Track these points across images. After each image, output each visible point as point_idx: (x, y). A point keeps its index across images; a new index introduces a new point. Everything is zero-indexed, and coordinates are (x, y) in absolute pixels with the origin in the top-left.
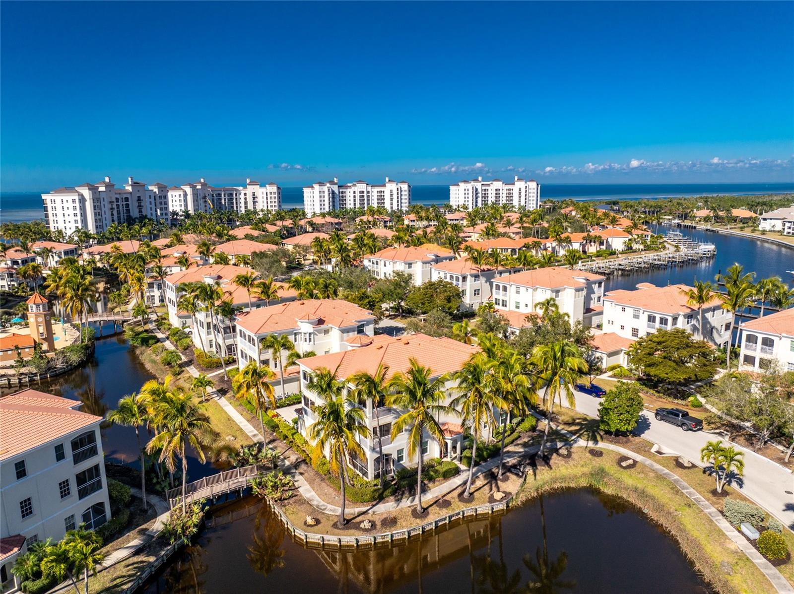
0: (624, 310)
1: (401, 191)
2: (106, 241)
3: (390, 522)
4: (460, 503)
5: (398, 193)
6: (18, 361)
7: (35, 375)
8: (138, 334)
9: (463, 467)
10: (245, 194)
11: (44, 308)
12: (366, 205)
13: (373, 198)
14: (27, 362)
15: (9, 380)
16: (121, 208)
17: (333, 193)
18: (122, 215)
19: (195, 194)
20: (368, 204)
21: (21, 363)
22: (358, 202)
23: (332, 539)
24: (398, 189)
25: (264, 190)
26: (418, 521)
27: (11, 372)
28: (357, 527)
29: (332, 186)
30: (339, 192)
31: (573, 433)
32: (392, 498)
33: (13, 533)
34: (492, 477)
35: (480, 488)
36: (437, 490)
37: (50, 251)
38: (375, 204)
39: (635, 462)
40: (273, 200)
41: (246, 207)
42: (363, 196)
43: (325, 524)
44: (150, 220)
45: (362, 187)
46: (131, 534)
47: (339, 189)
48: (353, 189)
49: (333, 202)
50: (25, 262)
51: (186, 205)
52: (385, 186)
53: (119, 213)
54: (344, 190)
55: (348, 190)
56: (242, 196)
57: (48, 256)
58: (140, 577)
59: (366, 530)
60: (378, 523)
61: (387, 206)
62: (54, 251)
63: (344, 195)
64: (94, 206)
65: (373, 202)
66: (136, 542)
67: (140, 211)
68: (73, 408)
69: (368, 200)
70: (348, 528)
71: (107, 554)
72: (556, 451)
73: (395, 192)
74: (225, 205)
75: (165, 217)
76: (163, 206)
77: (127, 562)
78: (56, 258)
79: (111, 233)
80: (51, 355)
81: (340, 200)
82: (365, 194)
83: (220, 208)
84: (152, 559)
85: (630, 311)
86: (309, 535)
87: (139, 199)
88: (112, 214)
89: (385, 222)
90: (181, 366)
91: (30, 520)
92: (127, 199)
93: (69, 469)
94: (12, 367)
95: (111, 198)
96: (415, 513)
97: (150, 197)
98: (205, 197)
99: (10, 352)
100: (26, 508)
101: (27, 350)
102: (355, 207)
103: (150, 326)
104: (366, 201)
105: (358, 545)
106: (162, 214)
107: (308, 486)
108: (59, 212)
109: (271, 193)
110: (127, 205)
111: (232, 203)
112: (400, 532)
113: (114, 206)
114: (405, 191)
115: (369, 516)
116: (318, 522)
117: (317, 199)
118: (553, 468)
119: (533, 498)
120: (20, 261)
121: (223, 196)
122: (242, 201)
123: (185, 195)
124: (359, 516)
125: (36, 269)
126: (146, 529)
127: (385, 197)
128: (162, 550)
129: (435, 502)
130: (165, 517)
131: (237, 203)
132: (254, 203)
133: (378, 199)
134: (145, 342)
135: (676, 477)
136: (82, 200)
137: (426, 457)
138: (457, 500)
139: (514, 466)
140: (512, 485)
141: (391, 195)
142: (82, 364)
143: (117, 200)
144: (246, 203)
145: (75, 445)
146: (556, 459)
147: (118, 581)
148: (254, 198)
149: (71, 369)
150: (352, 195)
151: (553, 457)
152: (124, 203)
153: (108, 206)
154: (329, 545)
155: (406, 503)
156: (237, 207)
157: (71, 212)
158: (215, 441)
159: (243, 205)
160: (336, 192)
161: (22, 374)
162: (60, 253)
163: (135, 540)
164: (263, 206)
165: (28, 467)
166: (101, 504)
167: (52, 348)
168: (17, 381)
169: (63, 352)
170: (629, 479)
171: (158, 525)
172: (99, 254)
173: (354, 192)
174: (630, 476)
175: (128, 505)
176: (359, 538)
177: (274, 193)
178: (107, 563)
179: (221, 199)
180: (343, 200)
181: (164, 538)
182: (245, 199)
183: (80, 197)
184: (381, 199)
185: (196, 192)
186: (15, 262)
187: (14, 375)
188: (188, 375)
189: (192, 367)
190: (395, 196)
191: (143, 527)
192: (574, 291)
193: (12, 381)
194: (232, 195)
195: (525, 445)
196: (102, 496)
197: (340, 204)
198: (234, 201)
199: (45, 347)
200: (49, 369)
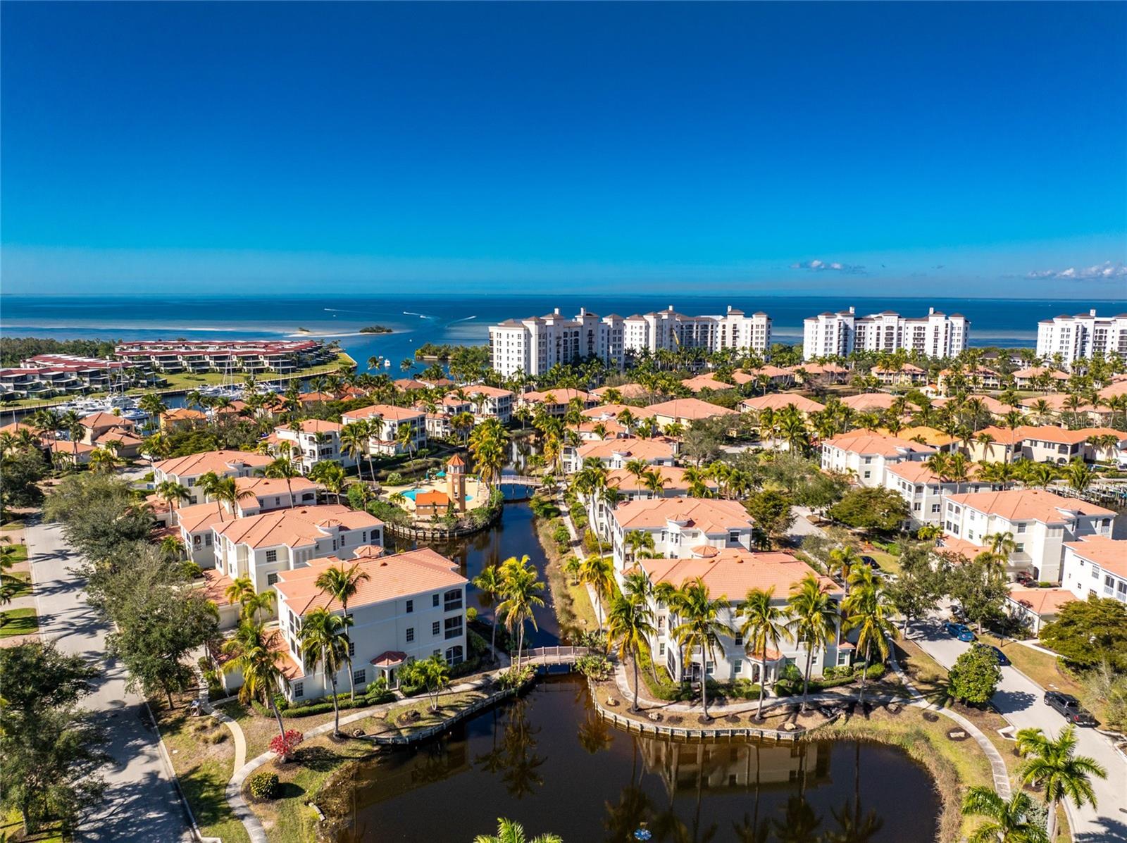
0: (1082, 563)
1: (952, 328)
2: (546, 384)
3: (678, 720)
4: (748, 723)
5: (946, 331)
6: (433, 517)
7: (445, 532)
8: (543, 503)
9: (772, 694)
10: (724, 326)
11: (460, 470)
12: (894, 347)
13: (906, 337)
14: (440, 519)
15: (425, 533)
16: (569, 344)
17: (846, 327)
18: (569, 352)
19: (659, 327)
20: (899, 345)
21: (436, 519)
22: (882, 341)
23: (622, 720)
24: (947, 325)
25: (748, 321)
26: (701, 726)
27: (427, 526)
28: (646, 716)
29: (845, 319)
30: (856, 327)
31: (920, 692)
32: (689, 702)
33: (401, 650)
34: (795, 710)
35: (777, 716)
36: (732, 707)
37: (486, 398)
38: (908, 345)
39: (968, 735)
40: (760, 335)
41: (723, 343)
42: (892, 334)
43: (623, 707)
44: (598, 360)
45: (891, 320)
46: (477, 675)
47: (855, 323)
48: (877, 323)
49: (845, 340)
50: (459, 409)
51: (647, 340)
52: (928, 320)
53: (566, 349)
54: (863, 325)
55: (868, 326)
56: (720, 329)
57: (482, 403)
58: (473, 706)
59: (652, 720)
60: (665, 718)
61: (929, 350)
62: (489, 397)
63: (862, 331)
64: (540, 343)
65: (906, 342)
66: (479, 682)
67: (590, 348)
68: (452, 569)
69: (899, 340)
70: (638, 715)
71: (457, 684)
72: (885, 704)
73: (942, 330)
74: (697, 339)
75: (617, 356)
76: (617, 343)
77: (468, 693)
78: (490, 406)
79: (552, 375)
80: (461, 515)
81: (855, 338)
82: (895, 331)
83: (690, 342)
84: (486, 696)
85: (1088, 567)
86: (606, 711)
87: (590, 334)
88: (558, 352)
89: (914, 376)
90: (570, 545)
91: (411, 644)
92: (577, 334)
93: (441, 615)
94: (428, 521)
95: (558, 332)
96: (701, 720)
97: (603, 331)
98: (671, 330)
99: (428, 508)
100: (410, 635)
101: (442, 507)
102: (877, 349)
103: (559, 497)
104: (895, 342)
105: (642, 731)
106: (614, 352)
107: (624, 675)
108: (504, 347)
109: (757, 326)
110: (577, 341)
111: (706, 337)
112: (680, 731)
113: (562, 342)
114: (959, 328)
115: (660, 711)
116: (617, 703)
117: (822, 336)
118: (871, 719)
119: (829, 739)
120: (455, 409)
121: (695, 328)
122: (720, 335)
123: (648, 327)
124: (653, 708)
125: (468, 419)
126: (489, 676)
127: (926, 337)
128: (494, 692)
129: (725, 716)
130: (505, 671)
131: (712, 337)
132: (735, 338)
133: (914, 339)
134: (547, 514)
135: (1002, 761)
136: (528, 335)
137: (738, 676)
138: (747, 719)
139: (828, 707)
140: (812, 723)
141: (936, 334)
142: (486, 528)
143: (566, 334)
144: (723, 338)
145: (447, 597)
146: (879, 712)
147: (459, 703)
148: (735, 332)
149: (476, 532)
150: (875, 331)
151: (878, 709)
152: (573, 338)
153: (554, 342)
154: (620, 724)
155: (699, 710)
156: (712, 342)
157: (515, 348)
158: (569, 621)
159: (719, 340)
160: (851, 326)
161: (435, 529)
162: (495, 400)
163: (478, 680)
164: (746, 343)
165: (414, 606)
166: (460, 647)
167: (463, 509)
168: (431, 535)
169: (471, 514)
170: (949, 751)
171: (495, 676)
172: (534, 401)
173: (879, 328)
174: (951, 748)
175: (481, 655)
176: (644, 724)
177: (762, 326)
178: (455, 689)
179: (692, 332)
180: (860, 338)
181: (498, 685)
182: (724, 332)
183: (526, 332)
184: (919, 338)
185: (660, 323)
186: (451, 409)
187: (429, 529)
188: (572, 555)
189: (579, 547)
190: (941, 336)
191: (487, 673)
192: (1045, 527)
193: (427, 535)
194: (706, 326)
195: (856, 691)
196: (461, 641)
197: (855, 344)
198: (709, 335)
199: (457, 506)
200: (458, 528)
